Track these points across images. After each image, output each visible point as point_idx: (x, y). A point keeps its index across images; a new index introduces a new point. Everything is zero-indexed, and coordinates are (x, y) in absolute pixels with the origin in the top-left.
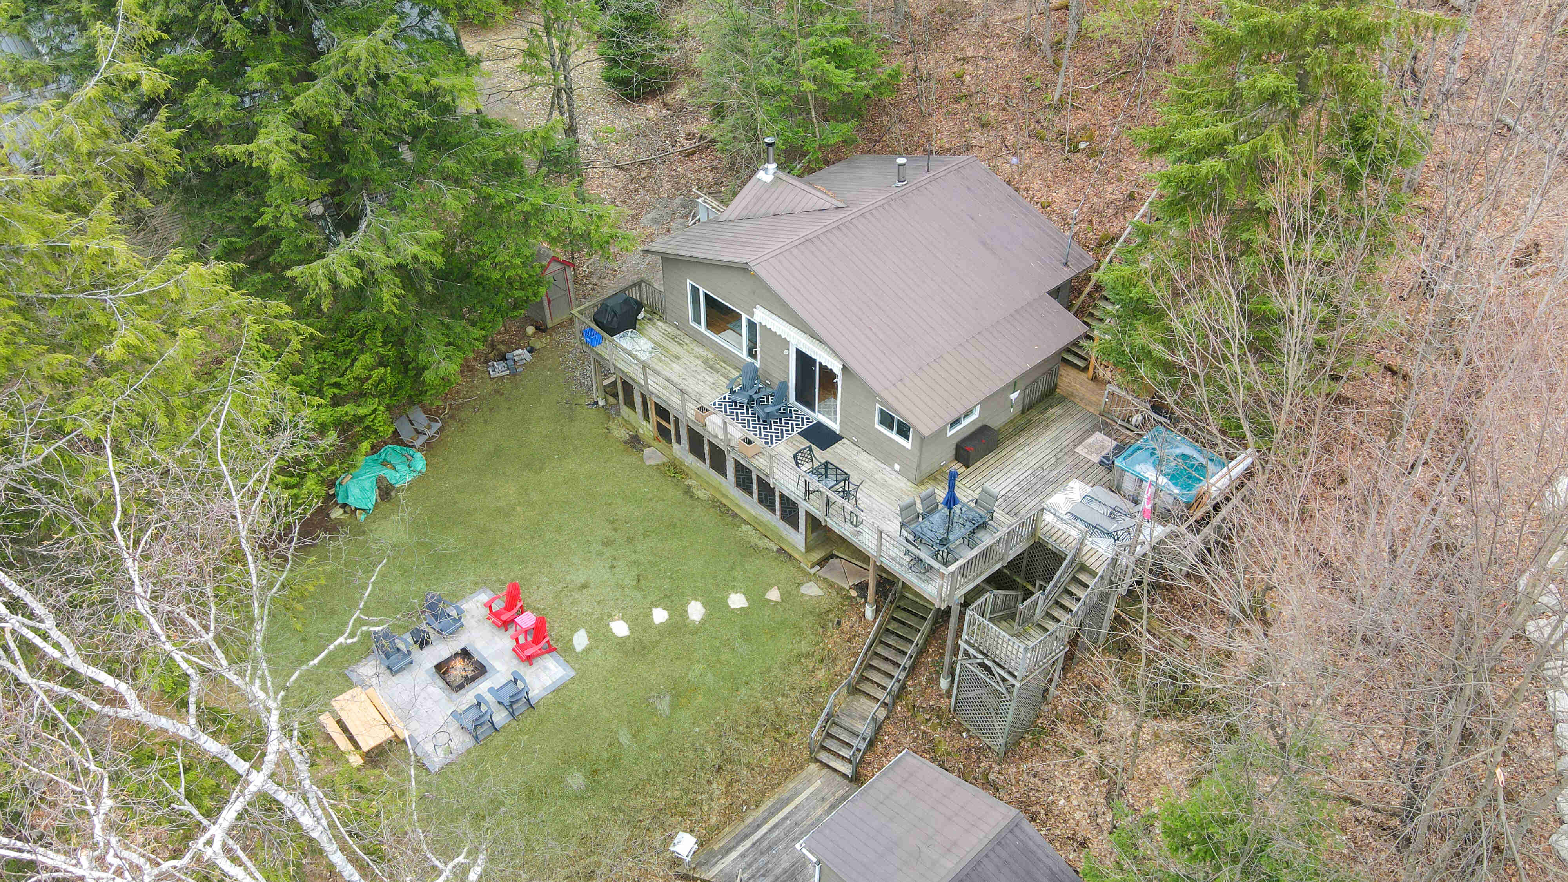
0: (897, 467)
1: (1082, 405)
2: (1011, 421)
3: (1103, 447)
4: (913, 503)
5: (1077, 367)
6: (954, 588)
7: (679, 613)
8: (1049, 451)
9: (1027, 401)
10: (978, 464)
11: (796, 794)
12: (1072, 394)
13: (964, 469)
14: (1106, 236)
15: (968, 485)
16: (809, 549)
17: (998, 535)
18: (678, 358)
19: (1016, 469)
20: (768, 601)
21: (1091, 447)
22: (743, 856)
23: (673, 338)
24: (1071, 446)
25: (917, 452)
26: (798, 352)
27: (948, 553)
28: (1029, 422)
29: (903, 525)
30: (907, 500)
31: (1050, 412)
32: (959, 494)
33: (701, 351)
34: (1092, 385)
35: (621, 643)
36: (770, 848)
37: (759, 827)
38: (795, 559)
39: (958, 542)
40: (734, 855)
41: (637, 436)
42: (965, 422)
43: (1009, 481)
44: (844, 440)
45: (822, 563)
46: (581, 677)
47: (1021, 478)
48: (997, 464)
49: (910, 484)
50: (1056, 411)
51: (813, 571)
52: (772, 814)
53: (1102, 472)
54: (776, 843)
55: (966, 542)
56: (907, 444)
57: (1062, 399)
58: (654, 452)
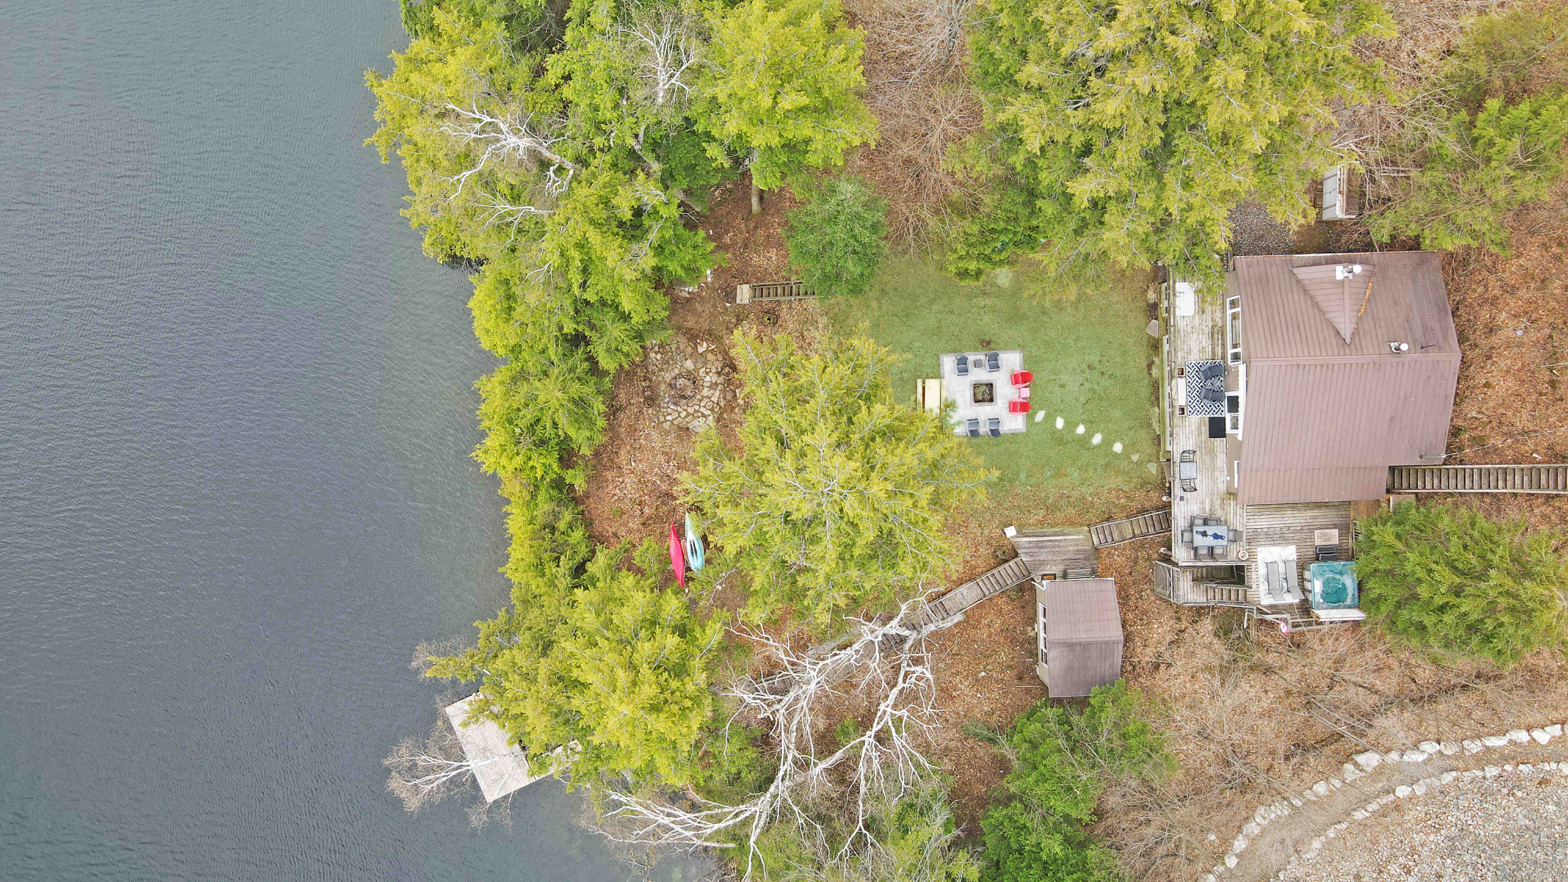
7: (1089, 435)
11: (1069, 534)
20: (1130, 458)
22: (1030, 542)
35: (1055, 431)
36: (1042, 548)
37: (1045, 536)
40: (1027, 539)
46: (1026, 435)
52: (1054, 535)
54: (1047, 547)
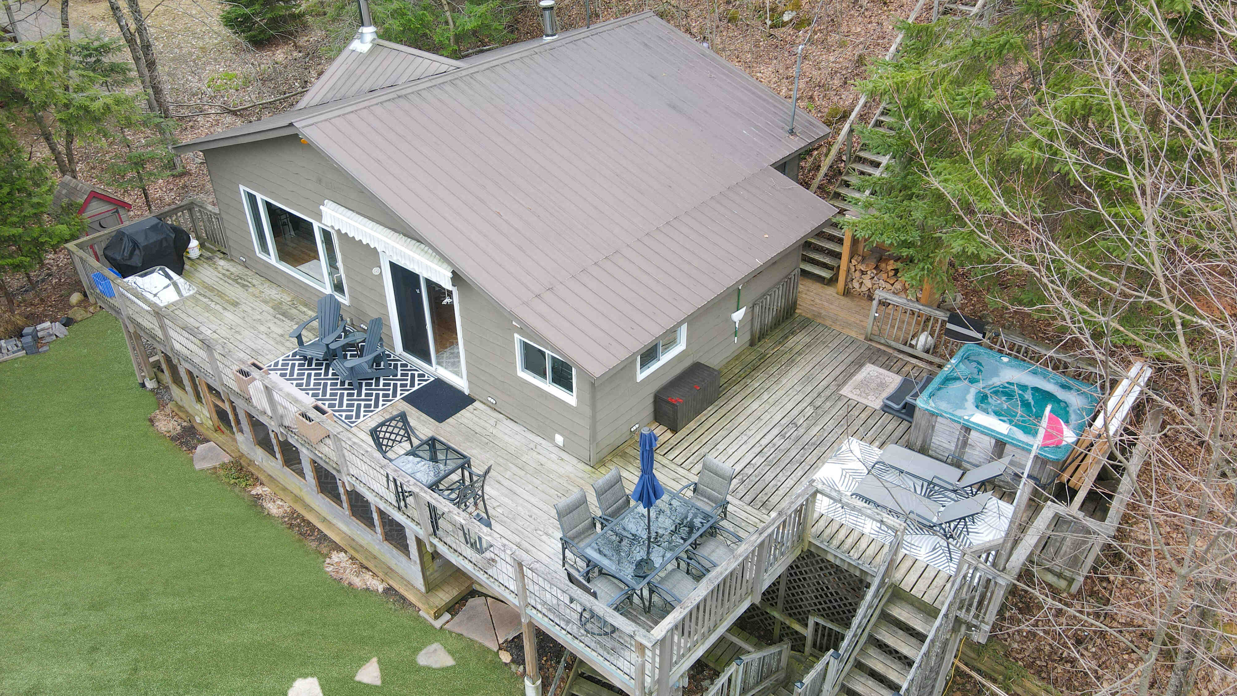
0: (559, 439)
1: (838, 328)
2: (737, 358)
3: (882, 385)
4: (583, 501)
5: (820, 279)
6: (666, 665)
8: (799, 397)
9: (757, 326)
10: (692, 425)
12: (819, 315)
13: (669, 434)
14: (836, 111)
15: (679, 460)
16: (431, 587)
17: (743, 549)
18: (236, 304)
19: (754, 428)
20: (360, 685)
21: (864, 385)
23: (236, 279)
24: (833, 388)
25: (588, 411)
26: (395, 268)
27: (651, 592)
28: (763, 358)
29: (565, 544)
30: (574, 495)
31: (792, 341)
32: (661, 476)
33: (273, 293)
34: (845, 301)
38: (411, 604)
39: (670, 567)
41: (193, 427)
42: (665, 358)
43: (745, 448)
44: (476, 404)
45: (453, 608)
47: (764, 442)
48: (723, 422)
49: (581, 466)
50: (799, 340)
51: (438, 624)
53: (892, 424)
55: (683, 565)
56: (570, 399)
57: (806, 323)
58: (211, 449)
